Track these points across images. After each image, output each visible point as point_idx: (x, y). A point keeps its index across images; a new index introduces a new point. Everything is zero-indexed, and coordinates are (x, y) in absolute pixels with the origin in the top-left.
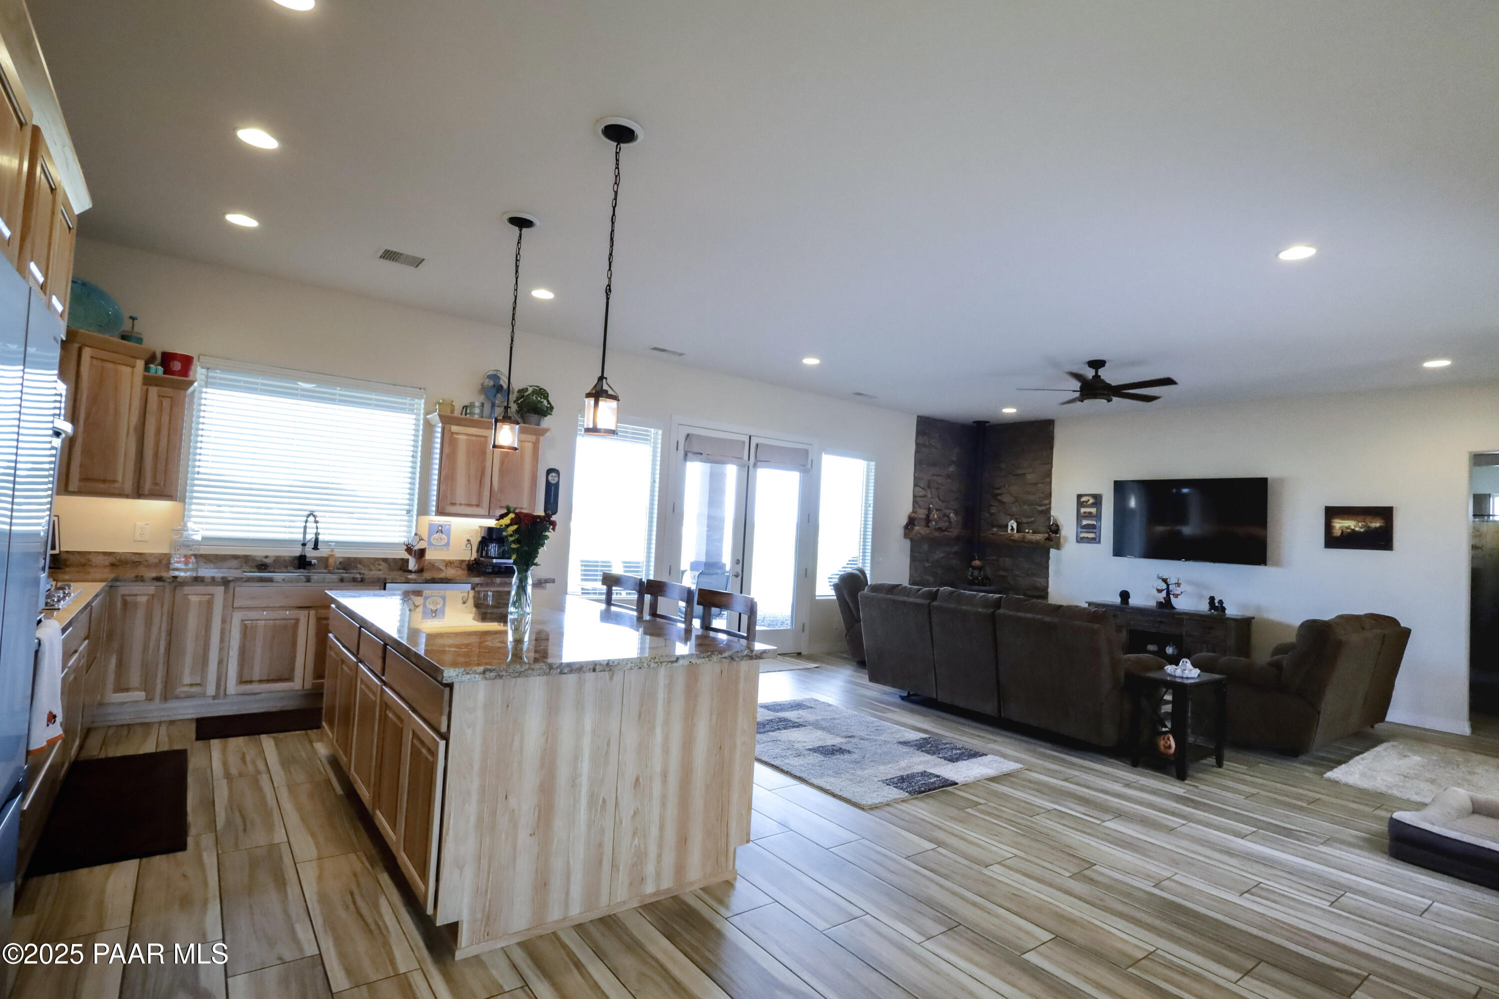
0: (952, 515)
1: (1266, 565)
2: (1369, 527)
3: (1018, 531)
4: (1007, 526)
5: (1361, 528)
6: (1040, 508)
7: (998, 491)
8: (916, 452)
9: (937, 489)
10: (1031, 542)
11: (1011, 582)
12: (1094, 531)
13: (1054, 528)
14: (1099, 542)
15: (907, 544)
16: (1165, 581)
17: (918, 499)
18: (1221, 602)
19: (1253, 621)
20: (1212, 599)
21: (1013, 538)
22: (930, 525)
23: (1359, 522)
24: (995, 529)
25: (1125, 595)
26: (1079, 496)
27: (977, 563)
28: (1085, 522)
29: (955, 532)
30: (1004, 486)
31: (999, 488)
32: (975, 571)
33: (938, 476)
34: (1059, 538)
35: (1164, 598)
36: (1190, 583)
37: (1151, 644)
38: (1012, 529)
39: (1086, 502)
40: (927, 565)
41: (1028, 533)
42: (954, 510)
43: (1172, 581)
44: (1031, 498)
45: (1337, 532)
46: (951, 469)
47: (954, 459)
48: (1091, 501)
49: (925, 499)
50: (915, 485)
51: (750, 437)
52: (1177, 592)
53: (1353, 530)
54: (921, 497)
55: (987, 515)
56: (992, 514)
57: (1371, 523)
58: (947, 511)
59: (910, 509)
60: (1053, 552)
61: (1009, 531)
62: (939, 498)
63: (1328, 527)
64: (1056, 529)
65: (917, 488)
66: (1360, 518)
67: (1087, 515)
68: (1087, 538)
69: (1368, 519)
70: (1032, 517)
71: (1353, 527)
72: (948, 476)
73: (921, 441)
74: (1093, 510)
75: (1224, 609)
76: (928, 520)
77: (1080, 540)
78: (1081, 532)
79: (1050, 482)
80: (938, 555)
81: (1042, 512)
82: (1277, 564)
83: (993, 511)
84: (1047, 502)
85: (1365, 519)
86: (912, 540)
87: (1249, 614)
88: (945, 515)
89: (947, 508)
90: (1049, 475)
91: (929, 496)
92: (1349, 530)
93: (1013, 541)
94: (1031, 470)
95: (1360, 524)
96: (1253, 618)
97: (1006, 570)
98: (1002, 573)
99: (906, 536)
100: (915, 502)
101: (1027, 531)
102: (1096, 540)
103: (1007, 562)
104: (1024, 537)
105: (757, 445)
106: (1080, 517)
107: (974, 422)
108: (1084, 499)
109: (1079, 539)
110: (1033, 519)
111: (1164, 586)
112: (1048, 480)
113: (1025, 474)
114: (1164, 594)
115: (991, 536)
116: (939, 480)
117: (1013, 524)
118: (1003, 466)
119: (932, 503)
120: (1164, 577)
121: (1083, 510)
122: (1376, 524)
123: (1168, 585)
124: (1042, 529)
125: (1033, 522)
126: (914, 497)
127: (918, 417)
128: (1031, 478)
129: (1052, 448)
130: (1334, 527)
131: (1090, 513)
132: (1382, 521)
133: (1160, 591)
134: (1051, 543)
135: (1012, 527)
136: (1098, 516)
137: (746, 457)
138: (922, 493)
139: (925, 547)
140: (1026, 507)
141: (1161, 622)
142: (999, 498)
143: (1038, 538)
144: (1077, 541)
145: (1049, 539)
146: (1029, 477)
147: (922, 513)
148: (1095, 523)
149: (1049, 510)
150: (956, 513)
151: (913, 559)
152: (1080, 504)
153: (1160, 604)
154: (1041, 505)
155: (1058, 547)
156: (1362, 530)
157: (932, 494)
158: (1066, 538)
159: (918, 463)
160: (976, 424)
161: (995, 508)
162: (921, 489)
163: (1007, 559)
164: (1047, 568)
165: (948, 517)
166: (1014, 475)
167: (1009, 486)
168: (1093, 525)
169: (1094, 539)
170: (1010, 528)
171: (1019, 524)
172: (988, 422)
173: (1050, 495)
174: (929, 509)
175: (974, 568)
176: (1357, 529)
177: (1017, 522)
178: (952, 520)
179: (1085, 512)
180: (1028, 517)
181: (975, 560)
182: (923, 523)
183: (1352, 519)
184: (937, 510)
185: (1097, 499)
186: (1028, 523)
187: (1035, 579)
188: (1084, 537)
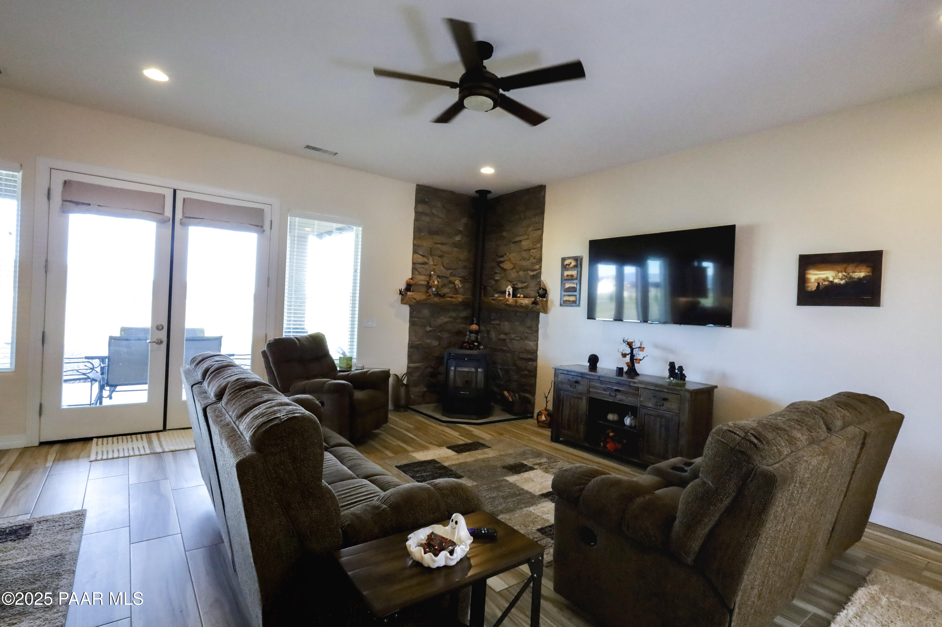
0: (457, 282)
1: (731, 327)
2: (851, 278)
3: (513, 297)
4: (505, 292)
5: (841, 279)
6: (532, 273)
7: (502, 259)
8: (416, 220)
9: (441, 257)
10: (521, 306)
11: (509, 345)
12: (575, 293)
13: (541, 292)
14: (579, 305)
15: (406, 309)
16: (630, 344)
17: (418, 266)
18: (681, 368)
19: (715, 390)
20: (672, 365)
21: (508, 303)
22: (430, 291)
23: (839, 272)
24: (496, 295)
25: (594, 360)
26: (563, 259)
27: (474, 327)
28: (567, 286)
29: (460, 298)
30: (506, 254)
31: (502, 256)
32: (472, 335)
33: (442, 244)
34: (547, 301)
35: (627, 363)
36: (656, 346)
37: (612, 412)
38: (509, 294)
39: (569, 265)
40: (428, 329)
41: (519, 297)
42: (461, 277)
43: (636, 345)
44: (525, 263)
45: (812, 286)
46: (458, 238)
47: (461, 228)
48: (573, 263)
49: (427, 266)
50: (415, 252)
51: (175, 191)
52: (639, 358)
53: (832, 282)
54: (420, 264)
55: (493, 282)
56: (497, 281)
57: (854, 272)
58: (452, 279)
59: (408, 275)
60: (542, 315)
61: (507, 297)
62: (444, 266)
63: (802, 280)
64: (544, 293)
65: (416, 255)
66: (840, 267)
67: (569, 278)
68: (569, 301)
69: (850, 268)
70: (525, 282)
71: (831, 279)
72: (455, 245)
73: (420, 209)
74: (574, 273)
75: (682, 377)
76: (428, 286)
77: (564, 303)
78: (564, 295)
79: (541, 247)
80: (443, 319)
81: (534, 277)
82: (744, 325)
83: (497, 278)
84: (537, 267)
85: (846, 268)
86: (410, 306)
87: (712, 383)
88: (451, 282)
89: (452, 275)
90: (540, 240)
91: (431, 262)
92: (826, 283)
93: (509, 306)
94: (526, 237)
95: (840, 275)
96: (716, 387)
97: (506, 334)
98: (502, 336)
99: (403, 302)
100: (414, 269)
101: (519, 295)
102: (575, 303)
103: (506, 326)
104: (516, 302)
105: (184, 199)
106: (564, 279)
107: (477, 192)
108: (567, 262)
109: (562, 303)
110: (526, 284)
111: (628, 351)
112: (539, 245)
113: (521, 241)
114: (628, 358)
115: (493, 301)
116: (444, 248)
117: (510, 289)
118: (505, 234)
119: (434, 270)
120: (630, 340)
121: (566, 273)
122: (860, 274)
123: (632, 349)
124: (533, 294)
125: (526, 287)
126: (414, 263)
127: (418, 185)
128: (525, 244)
129: (543, 213)
130: (809, 279)
131: (572, 276)
132: (869, 269)
133: (624, 355)
134: (538, 307)
135: (509, 292)
136: (579, 278)
137: (168, 213)
138: (421, 259)
139: (426, 312)
140: (521, 273)
141: (617, 390)
142: (502, 265)
143: (527, 301)
144: (561, 305)
145: (535, 303)
146: (524, 243)
147: (421, 279)
148: (575, 286)
149: (539, 274)
150: (464, 280)
151: (412, 323)
152: (565, 267)
153: (620, 370)
154: (533, 270)
155: (545, 311)
156: (843, 282)
157: (433, 261)
158: (552, 301)
159: (418, 231)
160: (477, 195)
161: (498, 275)
162: (419, 256)
163: (506, 323)
164: (537, 331)
165: (454, 283)
166: (514, 243)
167: (509, 254)
168: (574, 288)
169: (574, 302)
170: (507, 293)
171: (515, 290)
172: (489, 192)
173: (540, 260)
174: (430, 276)
175: (471, 332)
176: (836, 281)
177: (512, 287)
178: (457, 287)
179: (567, 276)
180: (523, 282)
181: (474, 324)
182: (424, 289)
183: (832, 269)
184: (439, 277)
185: (578, 260)
186: (522, 288)
187: (527, 342)
188: (566, 301)
